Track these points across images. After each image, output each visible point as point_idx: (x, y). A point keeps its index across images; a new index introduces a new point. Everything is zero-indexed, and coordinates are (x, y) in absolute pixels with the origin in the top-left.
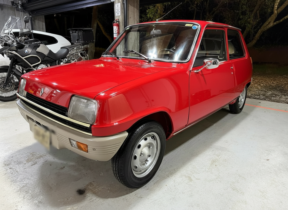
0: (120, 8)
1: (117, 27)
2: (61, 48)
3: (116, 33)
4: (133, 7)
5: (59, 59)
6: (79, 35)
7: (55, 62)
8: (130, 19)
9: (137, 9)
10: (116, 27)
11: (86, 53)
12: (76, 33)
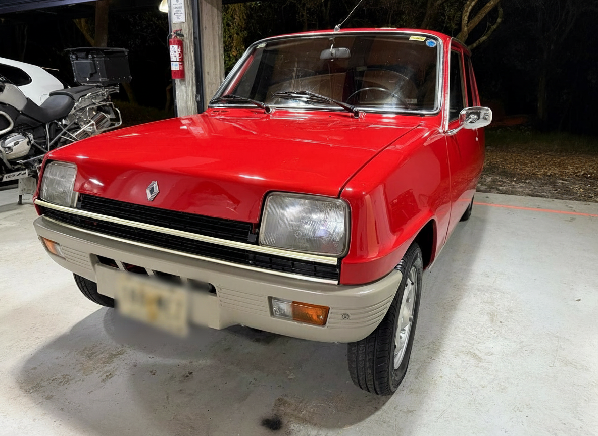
0: (183, 5)
1: (178, 48)
2: (51, 95)
3: (178, 60)
4: (210, 5)
5: (52, 121)
6: (95, 64)
7: (42, 128)
8: (204, 30)
9: (218, 9)
10: (176, 47)
11: (113, 106)
12: (87, 58)
